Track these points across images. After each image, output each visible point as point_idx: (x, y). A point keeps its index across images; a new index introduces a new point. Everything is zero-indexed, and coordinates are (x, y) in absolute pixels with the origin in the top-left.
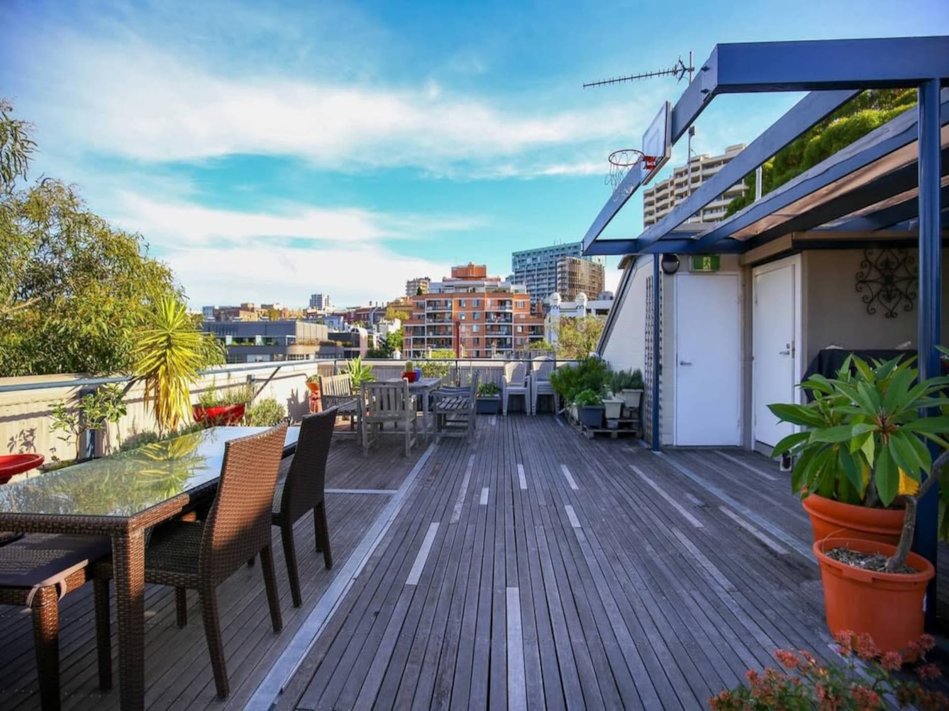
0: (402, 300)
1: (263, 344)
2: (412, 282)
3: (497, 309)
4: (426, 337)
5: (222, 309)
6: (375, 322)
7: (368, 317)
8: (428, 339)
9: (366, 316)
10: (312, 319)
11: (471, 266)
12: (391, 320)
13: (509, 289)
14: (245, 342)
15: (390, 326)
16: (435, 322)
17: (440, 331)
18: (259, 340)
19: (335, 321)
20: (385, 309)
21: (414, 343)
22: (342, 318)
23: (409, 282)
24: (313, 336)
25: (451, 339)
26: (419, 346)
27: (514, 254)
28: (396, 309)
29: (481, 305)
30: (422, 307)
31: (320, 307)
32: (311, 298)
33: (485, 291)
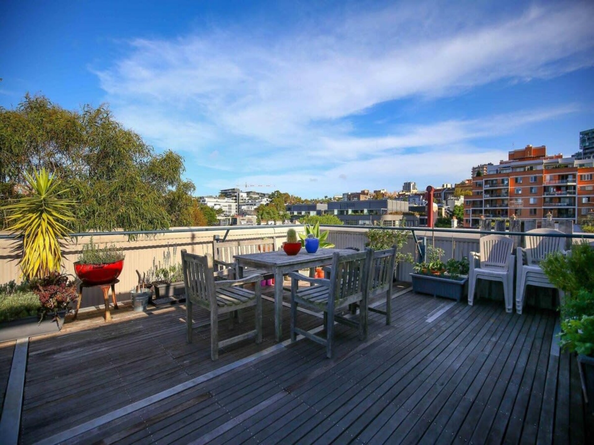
0: (467, 182)
1: (368, 214)
2: (476, 168)
3: (557, 183)
4: (483, 208)
5: (352, 194)
6: (445, 199)
7: (440, 195)
8: (486, 210)
9: (438, 195)
10: (401, 198)
11: (528, 149)
12: (457, 197)
13: (573, 164)
14: (358, 213)
15: (456, 201)
16: (492, 197)
17: (496, 204)
18: (366, 211)
19: (417, 199)
20: (453, 189)
21: (473, 213)
22: (422, 197)
23: (474, 169)
24: (399, 209)
25: (507, 209)
26: (477, 215)
27: (581, 133)
28: (462, 188)
29: (538, 180)
30: (480, 186)
31: (409, 190)
32: (403, 185)
33: (544, 168)
